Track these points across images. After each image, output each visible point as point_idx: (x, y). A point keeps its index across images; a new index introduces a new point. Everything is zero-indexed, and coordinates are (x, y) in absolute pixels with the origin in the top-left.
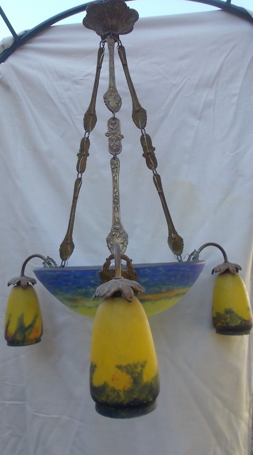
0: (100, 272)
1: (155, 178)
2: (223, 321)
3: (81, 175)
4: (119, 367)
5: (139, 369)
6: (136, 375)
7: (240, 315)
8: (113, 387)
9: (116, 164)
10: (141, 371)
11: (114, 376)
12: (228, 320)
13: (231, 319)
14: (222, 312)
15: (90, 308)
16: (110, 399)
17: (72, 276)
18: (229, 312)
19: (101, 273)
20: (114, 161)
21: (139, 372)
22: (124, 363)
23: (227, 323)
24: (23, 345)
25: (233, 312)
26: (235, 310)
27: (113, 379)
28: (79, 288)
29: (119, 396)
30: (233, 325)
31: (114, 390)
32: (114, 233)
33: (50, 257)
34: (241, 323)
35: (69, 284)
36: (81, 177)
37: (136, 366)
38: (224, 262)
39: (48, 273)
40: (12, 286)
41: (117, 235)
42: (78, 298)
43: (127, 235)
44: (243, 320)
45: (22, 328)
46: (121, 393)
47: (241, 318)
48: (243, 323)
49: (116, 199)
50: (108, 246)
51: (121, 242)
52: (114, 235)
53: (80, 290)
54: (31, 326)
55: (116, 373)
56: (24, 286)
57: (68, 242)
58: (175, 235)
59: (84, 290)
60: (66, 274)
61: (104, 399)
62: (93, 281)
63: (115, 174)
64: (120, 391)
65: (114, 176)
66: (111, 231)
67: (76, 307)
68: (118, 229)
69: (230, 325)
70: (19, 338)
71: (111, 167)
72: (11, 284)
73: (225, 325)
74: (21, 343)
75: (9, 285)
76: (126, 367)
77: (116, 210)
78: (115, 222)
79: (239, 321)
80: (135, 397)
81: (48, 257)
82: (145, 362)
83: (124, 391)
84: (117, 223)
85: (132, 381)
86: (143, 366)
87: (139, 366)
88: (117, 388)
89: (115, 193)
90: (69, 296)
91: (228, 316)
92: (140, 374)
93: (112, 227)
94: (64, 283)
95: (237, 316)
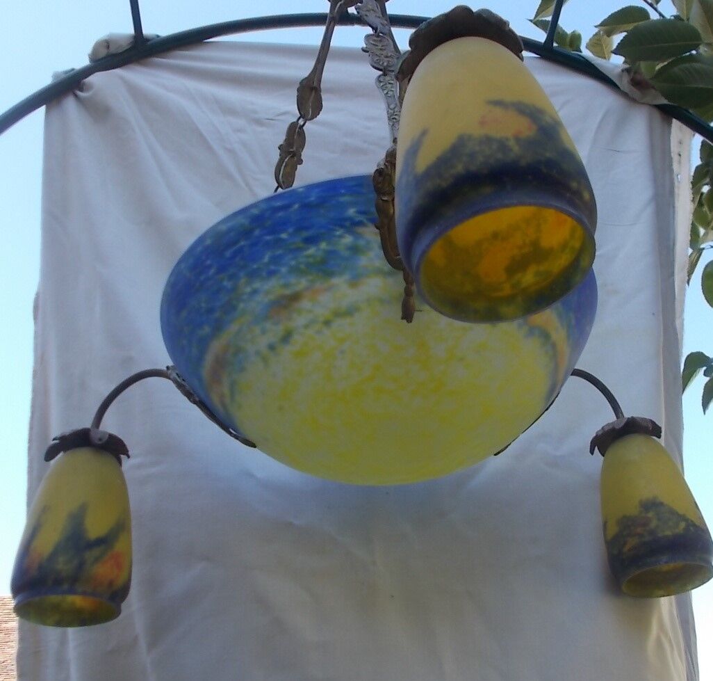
2: (639, 530)
6: (543, 124)
7: (681, 512)
12: (654, 524)
13: (659, 520)
14: (633, 510)
18: (652, 505)
23: (653, 533)
25: (662, 504)
26: (666, 500)
28: (311, 241)
30: (669, 532)
34: (687, 529)
35: (284, 236)
37: (538, 110)
42: (302, 283)
45: (77, 541)
47: (683, 519)
48: (692, 529)
53: (312, 251)
54: (104, 542)
59: (323, 245)
60: (278, 204)
62: (351, 212)
69: (660, 535)
70: (63, 566)
73: (647, 538)
74: (66, 587)
79: (683, 525)
83: (518, 140)
85: (535, 127)
91: (650, 515)
94: (268, 238)
95: (673, 512)
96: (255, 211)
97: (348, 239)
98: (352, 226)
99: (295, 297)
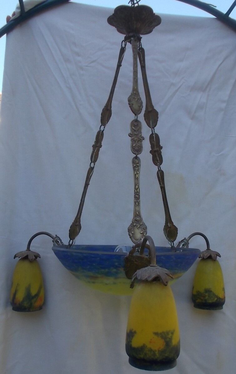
0: (125, 257)
1: (159, 173)
2: (202, 298)
3: (94, 165)
4: (156, 334)
5: (170, 335)
6: (168, 340)
7: (216, 294)
8: (151, 348)
9: (137, 163)
10: (171, 337)
11: (151, 340)
12: (207, 297)
13: (209, 297)
14: (202, 290)
15: (106, 284)
16: (148, 356)
17: (98, 258)
18: (208, 291)
19: (127, 258)
20: (136, 160)
21: (170, 337)
22: (160, 331)
23: (206, 300)
24: (29, 311)
25: (211, 291)
26: (213, 290)
27: (150, 342)
29: (154, 355)
30: (210, 301)
31: (151, 350)
32: (135, 224)
33: (58, 236)
34: (217, 300)
35: (94, 264)
36: (94, 167)
37: (168, 333)
38: (207, 250)
39: (74, 254)
40: (17, 259)
41: (137, 226)
42: (99, 276)
43: (146, 227)
44: (219, 298)
45: (29, 297)
46: (157, 353)
47: (217, 297)
48: (218, 300)
49: (137, 195)
50: (130, 235)
51: (141, 233)
52: (135, 226)
53: (103, 270)
54: (37, 295)
55: (153, 338)
56: (32, 260)
57: (77, 224)
58: (171, 225)
59: (107, 270)
60: (93, 256)
61: (142, 356)
62: (116, 264)
63: (137, 172)
64: (156, 351)
65: (135, 173)
66: (132, 222)
67: (94, 283)
68: (138, 221)
69: (208, 302)
70: (26, 304)
71: (133, 166)
72: (17, 257)
73: (204, 302)
74: (27, 310)
75: (15, 257)
76: (161, 334)
77: (137, 204)
78: (136, 215)
79: (216, 299)
80: (166, 355)
81: (56, 235)
82: (174, 330)
83: (159, 351)
84: (138, 215)
85: (165, 343)
86: (172, 333)
87: (170, 333)
88: (153, 348)
89: (136, 189)
90: (91, 274)
91: (207, 294)
92: (171, 339)
93: (133, 218)
94: (89, 263)
95: (214, 294)
96: (85, 255)
97: (115, 270)
98: (116, 267)
99: (96, 277)
